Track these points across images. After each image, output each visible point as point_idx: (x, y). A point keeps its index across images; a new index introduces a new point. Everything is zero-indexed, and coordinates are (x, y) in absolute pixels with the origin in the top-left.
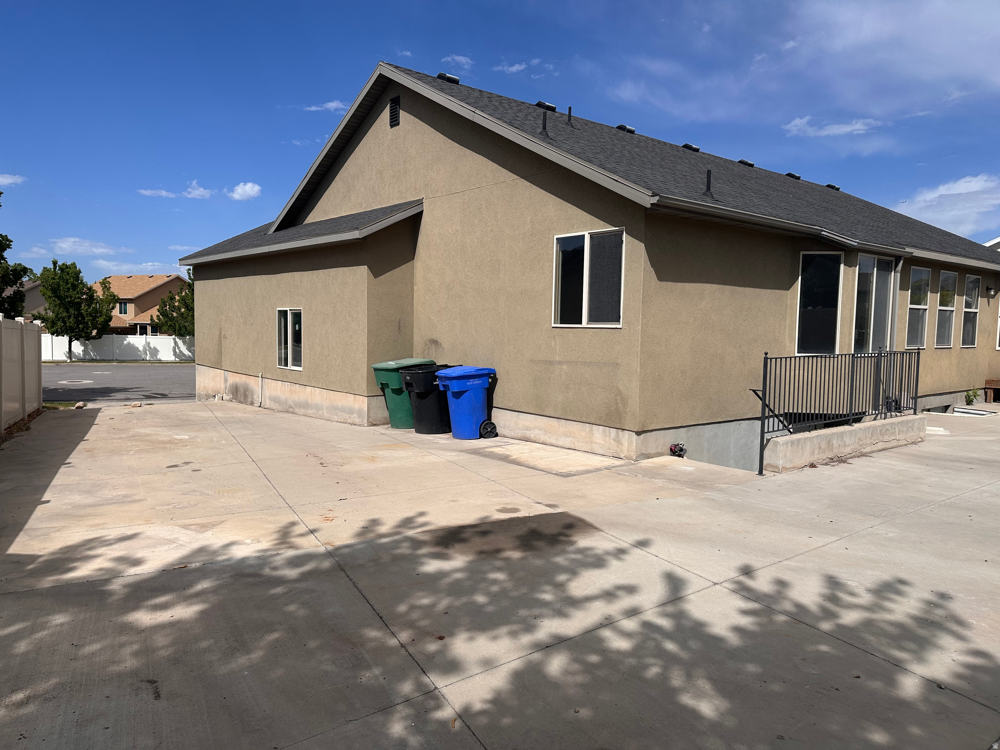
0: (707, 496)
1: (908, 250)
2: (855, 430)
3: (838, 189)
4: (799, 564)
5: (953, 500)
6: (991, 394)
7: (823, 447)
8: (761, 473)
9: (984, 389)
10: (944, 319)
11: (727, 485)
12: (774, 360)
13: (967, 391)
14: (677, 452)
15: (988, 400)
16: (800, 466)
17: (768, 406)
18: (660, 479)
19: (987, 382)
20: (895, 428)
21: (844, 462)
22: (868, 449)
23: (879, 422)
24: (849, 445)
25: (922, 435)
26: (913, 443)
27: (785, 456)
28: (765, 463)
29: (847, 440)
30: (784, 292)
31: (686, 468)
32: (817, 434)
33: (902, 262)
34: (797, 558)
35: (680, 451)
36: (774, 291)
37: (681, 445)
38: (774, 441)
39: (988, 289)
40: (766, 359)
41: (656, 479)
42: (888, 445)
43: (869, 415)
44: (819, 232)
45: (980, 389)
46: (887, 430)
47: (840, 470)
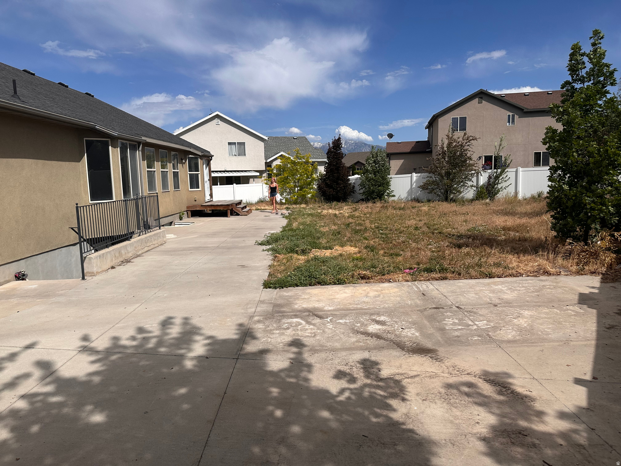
0: (53, 301)
1: (143, 138)
2: (132, 243)
3: (93, 96)
4: (124, 324)
5: (188, 270)
6: (190, 213)
7: (117, 256)
8: (83, 278)
9: (187, 211)
10: (164, 175)
11: (64, 291)
12: (82, 208)
13: (180, 213)
14: (21, 277)
15: (189, 217)
16: (106, 269)
17: (82, 237)
18: (15, 298)
19: (187, 207)
20: (152, 238)
21: (129, 262)
22: (140, 252)
23: (143, 237)
24: (130, 252)
25: (165, 239)
26: (161, 245)
27: (97, 265)
28: (85, 271)
29: (129, 249)
30: (77, 163)
31: (31, 286)
32: (113, 249)
33: (141, 145)
34: (122, 321)
35: (23, 276)
36: (71, 163)
37: (23, 271)
38: (89, 257)
39: (182, 159)
40: (77, 208)
41: (11, 299)
42: (150, 248)
43: (136, 234)
44: (94, 126)
45: (184, 211)
46: (148, 240)
47: (128, 268)
